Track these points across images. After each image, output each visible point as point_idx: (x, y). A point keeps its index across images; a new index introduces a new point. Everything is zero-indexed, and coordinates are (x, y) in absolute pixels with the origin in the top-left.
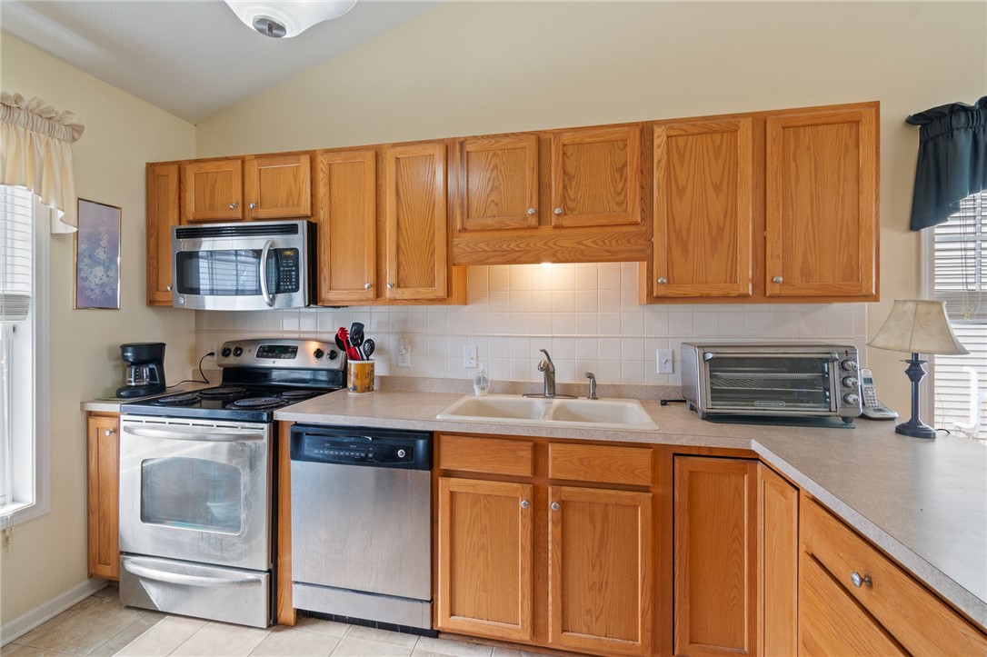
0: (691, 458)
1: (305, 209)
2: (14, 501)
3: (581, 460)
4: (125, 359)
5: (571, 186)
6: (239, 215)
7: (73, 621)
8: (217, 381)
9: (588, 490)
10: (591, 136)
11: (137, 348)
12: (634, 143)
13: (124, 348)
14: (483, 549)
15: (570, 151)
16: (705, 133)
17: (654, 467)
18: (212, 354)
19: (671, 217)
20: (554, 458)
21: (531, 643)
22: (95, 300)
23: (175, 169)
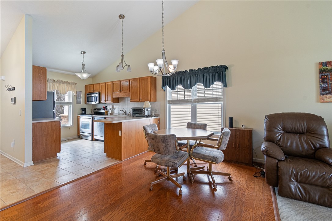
1: (99, 91)
2: (70, 125)
6: (93, 92)
13: (81, 109)
18: (93, 110)
19: (132, 91)
22: (79, 103)
23: (87, 86)
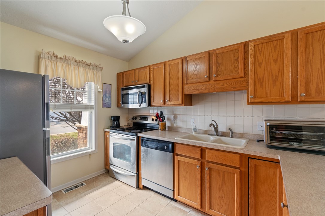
0: (255, 160)
1: (148, 81)
2: (92, 149)
3: (216, 156)
4: (112, 119)
5: (219, 67)
6: (134, 84)
7: (101, 177)
8: (132, 126)
9: (218, 165)
10: (226, 50)
11: (114, 117)
12: (241, 50)
13: (112, 117)
14: (187, 178)
15: (219, 55)
16: (270, 42)
17: (241, 161)
18: (131, 119)
19: (256, 74)
20: (207, 154)
21: (200, 210)
22: (106, 106)
23: (122, 74)
